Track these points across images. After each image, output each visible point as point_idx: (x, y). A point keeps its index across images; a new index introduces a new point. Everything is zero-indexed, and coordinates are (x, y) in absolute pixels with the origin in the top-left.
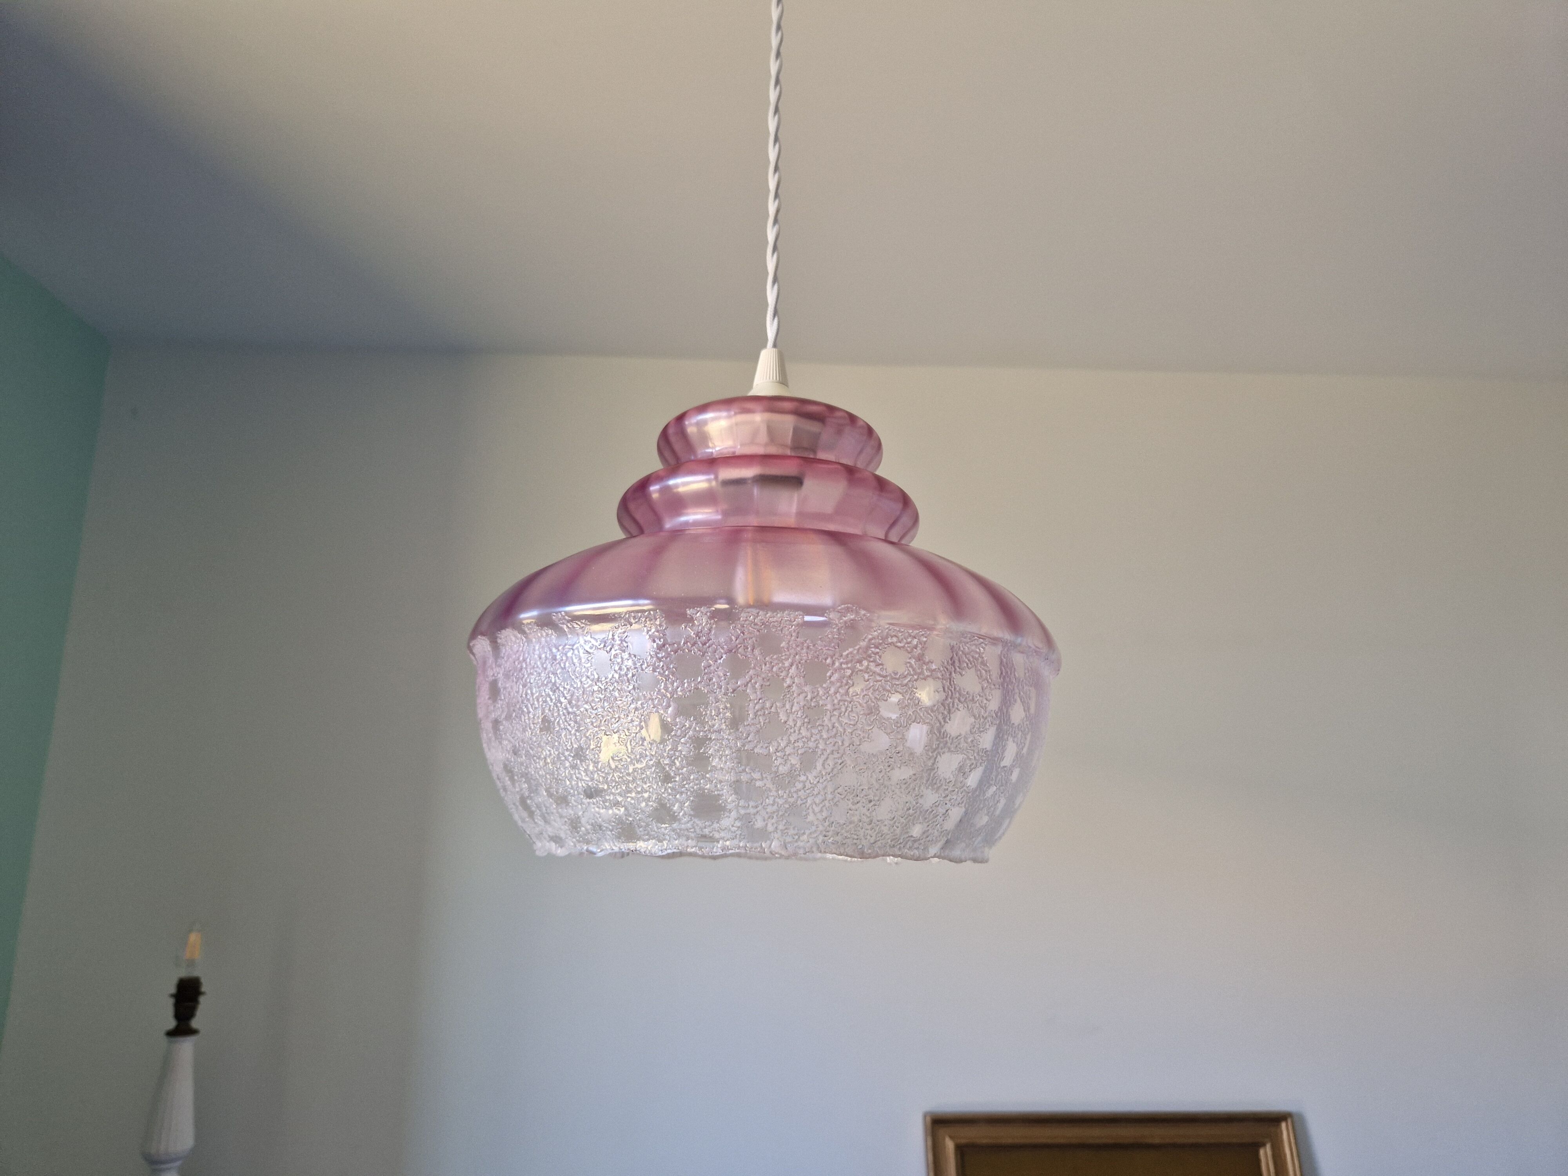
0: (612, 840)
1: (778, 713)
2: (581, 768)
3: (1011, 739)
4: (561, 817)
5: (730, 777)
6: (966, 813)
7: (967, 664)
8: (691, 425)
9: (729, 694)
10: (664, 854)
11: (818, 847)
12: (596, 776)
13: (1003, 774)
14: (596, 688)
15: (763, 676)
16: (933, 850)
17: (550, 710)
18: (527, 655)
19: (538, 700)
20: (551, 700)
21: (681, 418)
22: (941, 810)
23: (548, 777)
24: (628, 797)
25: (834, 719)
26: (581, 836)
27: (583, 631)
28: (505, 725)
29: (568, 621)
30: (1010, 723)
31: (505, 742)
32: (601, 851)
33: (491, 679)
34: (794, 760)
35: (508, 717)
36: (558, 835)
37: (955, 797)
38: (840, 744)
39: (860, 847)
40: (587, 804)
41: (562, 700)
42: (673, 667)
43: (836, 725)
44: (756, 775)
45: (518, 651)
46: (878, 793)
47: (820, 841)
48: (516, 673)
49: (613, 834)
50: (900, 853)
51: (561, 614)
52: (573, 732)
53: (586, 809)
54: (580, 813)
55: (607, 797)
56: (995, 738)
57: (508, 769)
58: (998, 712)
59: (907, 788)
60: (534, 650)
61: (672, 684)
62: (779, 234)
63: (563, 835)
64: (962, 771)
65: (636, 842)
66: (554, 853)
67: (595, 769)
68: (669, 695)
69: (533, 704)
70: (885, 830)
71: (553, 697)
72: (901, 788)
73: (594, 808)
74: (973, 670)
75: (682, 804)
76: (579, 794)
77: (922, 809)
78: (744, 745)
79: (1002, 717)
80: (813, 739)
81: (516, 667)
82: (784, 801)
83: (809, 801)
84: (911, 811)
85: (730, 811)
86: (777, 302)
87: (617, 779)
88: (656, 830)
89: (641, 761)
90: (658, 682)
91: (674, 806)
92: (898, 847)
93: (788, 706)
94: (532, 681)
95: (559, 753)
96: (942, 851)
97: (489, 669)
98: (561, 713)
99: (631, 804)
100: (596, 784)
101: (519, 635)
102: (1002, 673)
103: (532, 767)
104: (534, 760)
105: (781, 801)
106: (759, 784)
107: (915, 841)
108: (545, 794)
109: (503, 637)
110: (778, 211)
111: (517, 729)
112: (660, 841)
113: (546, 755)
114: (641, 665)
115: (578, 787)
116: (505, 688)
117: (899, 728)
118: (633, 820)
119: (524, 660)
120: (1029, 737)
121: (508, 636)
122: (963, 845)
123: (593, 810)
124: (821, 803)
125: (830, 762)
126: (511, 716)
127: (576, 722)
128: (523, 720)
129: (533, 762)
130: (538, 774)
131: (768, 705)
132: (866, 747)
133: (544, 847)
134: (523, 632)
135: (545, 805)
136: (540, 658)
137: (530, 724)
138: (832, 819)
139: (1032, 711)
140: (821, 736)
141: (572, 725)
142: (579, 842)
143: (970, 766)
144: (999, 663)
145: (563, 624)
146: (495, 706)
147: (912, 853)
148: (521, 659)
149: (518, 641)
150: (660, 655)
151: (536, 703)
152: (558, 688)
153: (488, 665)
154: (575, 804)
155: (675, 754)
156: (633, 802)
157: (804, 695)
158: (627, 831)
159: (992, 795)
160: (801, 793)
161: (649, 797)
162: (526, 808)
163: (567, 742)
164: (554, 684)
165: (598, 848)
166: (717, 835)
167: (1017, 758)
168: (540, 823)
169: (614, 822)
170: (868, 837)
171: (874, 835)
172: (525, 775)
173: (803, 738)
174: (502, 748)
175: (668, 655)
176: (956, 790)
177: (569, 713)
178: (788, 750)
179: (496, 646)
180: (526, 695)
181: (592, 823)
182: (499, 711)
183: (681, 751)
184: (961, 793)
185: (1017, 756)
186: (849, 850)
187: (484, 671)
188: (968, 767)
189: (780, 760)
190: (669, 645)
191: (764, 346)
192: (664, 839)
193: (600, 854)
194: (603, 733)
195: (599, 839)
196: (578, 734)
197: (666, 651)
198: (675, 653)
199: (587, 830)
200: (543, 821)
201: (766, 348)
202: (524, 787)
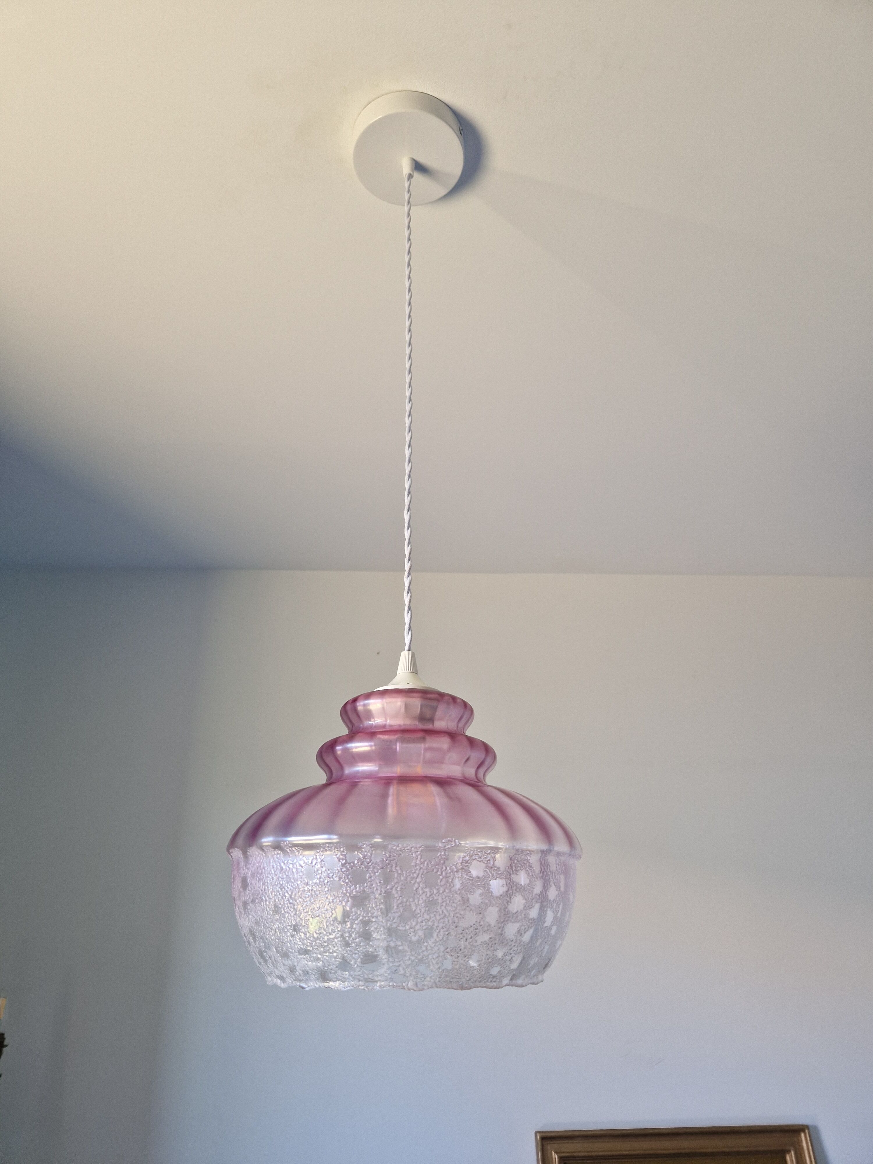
0: (315, 981)
1: (410, 905)
2: (297, 937)
3: (549, 910)
4: (284, 965)
5: (384, 944)
6: (524, 958)
7: (520, 868)
8: (360, 705)
9: (383, 894)
10: (345, 990)
11: (436, 985)
12: (305, 942)
13: (546, 932)
14: (306, 889)
15: (402, 882)
16: (506, 981)
17: (279, 901)
18: (265, 865)
19: (272, 894)
20: (280, 894)
21: (355, 700)
22: (508, 958)
23: (277, 940)
24: (324, 955)
25: (443, 908)
26: (296, 977)
27: (299, 853)
28: (251, 906)
29: (290, 847)
30: (548, 900)
31: (251, 916)
32: (308, 987)
33: (242, 875)
34: (421, 933)
35: (253, 901)
36: (282, 975)
37: (516, 949)
38: (447, 922)
39: (461, 983)
40: (300, 959)
41: (286, 894)
42: (351, 878)
43: (444, 911)
44: (399, 943)
45: (259, 862)
46: (470, 950)
47: (437, 981)
48: (258, 874)
49: (315, 977)
50: (485, 986)
51: (286, 843)
52: (292, 915)
53: (299, 961)
54: (296, 964)
55: (313, 955)
56: (540, 911)
57: (252, 933)
58: (540, 895)
59: (487, 946)
60: (270, 862)
61: (350, 887)
62: (411, 581)
63: (285, 976)
64: (520, 933)
65: (329, 983)
66: (279, 985)
67: (305, 938)
68: (348, 894)
69: (269, 896)
70: (475, 972)
71: (281, 892)
72: (483, 946)
73: (304, 961)
74: (524, 870)
75: (356, 960)
76: (295, 952)
77: (496, 958)
78: (391, 925)
79: (543, 897)
80: (431, 920)
81: (259, 871)
82: (415, 958)
83: (430, 957)
84: (490, 960)
85: (384, 964)
86: (410, 622)
87: (318, 944)
88: (341, 975)
89: (332, 934)
90: (341, 886)
91: (351, 961)
92: (483, 981)
93: (416, 901)
94: (268, 882)
95: (284, 927)
96: (511, 981)
97: (241, 869)
98: (286, 903)
99: (326, 959)
100: (306, 947)
101: (261, 853)
102: (541, 870)
103: (267, 933)
104: (269, 930)
105: (413, 958)
106: (401, 948)
107: (494, 977)
108: (275, 950)
109: (251, 852)
111: (258, 910)
112: (343, 982)
113: (276, 927)
114: (332, 876)
115: (295, 948)
116: (251, 884)
117: (480, 911)
118: (327, 970)
119: (264, 868)
120: (561, 906)
121: (254, 851)
122: (523, 976)
123: (304, 962)
124: (437, 958)
125: (442, 933)
126: (255, 901)
127: (294, 909)
128: (262, 905)
129: (268, 931)
130: (271, 938)
131: (405, 900)
132: (463, 924)
133: (272, 980)
134: (263, 850)
135: (274, 957)
136: (273, 868)
137: (266, 908)
138: (443, 968)
139: (562, 889)
140: (436, 918)
141: (292, 910)
142: (294, 980)
143: (524, 930)
144: (539, 864)
145: (287, 848)
146: (244, 893)
147: (492, 985)
148: (262, 867)
149: (260, 855)
150: (343, 870)
151: (270, 895)
152: (284, 887)
153: (241, 866)
154: (293, 958)
155: (351, 930)
156: (327, 958)
157: (425, 894)
158: (324, 976)
159: (539, 945)
160: (425, 953)
161: (337, 956)
162: (263, 957)
163: (288, 920)
164: (281, 885)
165: (306, 985)
166: (376, 979)
167: (554, 920)
169: (316, 970)
170: (466, 977)
171: (468, 975)
172: (263, 938)
173: (425, 920)
174: (249, 919)
175: (348, 870)
176: (517, 945)
177: (290, 903)
178: (417, 927)
179: (246, 856)
180: (265, 890)
181: (303, 970)
182: (247, 896)
183: (355, 929)
184: (520, 946)
185: (554, 918)
186: (454, 985)
187: (238, 869)
188: (523, 931)
189: (412, 934)
190: (348, 864)
192: (346, 981)
193: (307, 989)
194: (310, 917)
195: (307, 980)
196: (295, 916)
197: (346, 867)
198: (352, 869)
199: (299, 974)
200: (272, 966)
201: (404, 651)
202: (261, 944)
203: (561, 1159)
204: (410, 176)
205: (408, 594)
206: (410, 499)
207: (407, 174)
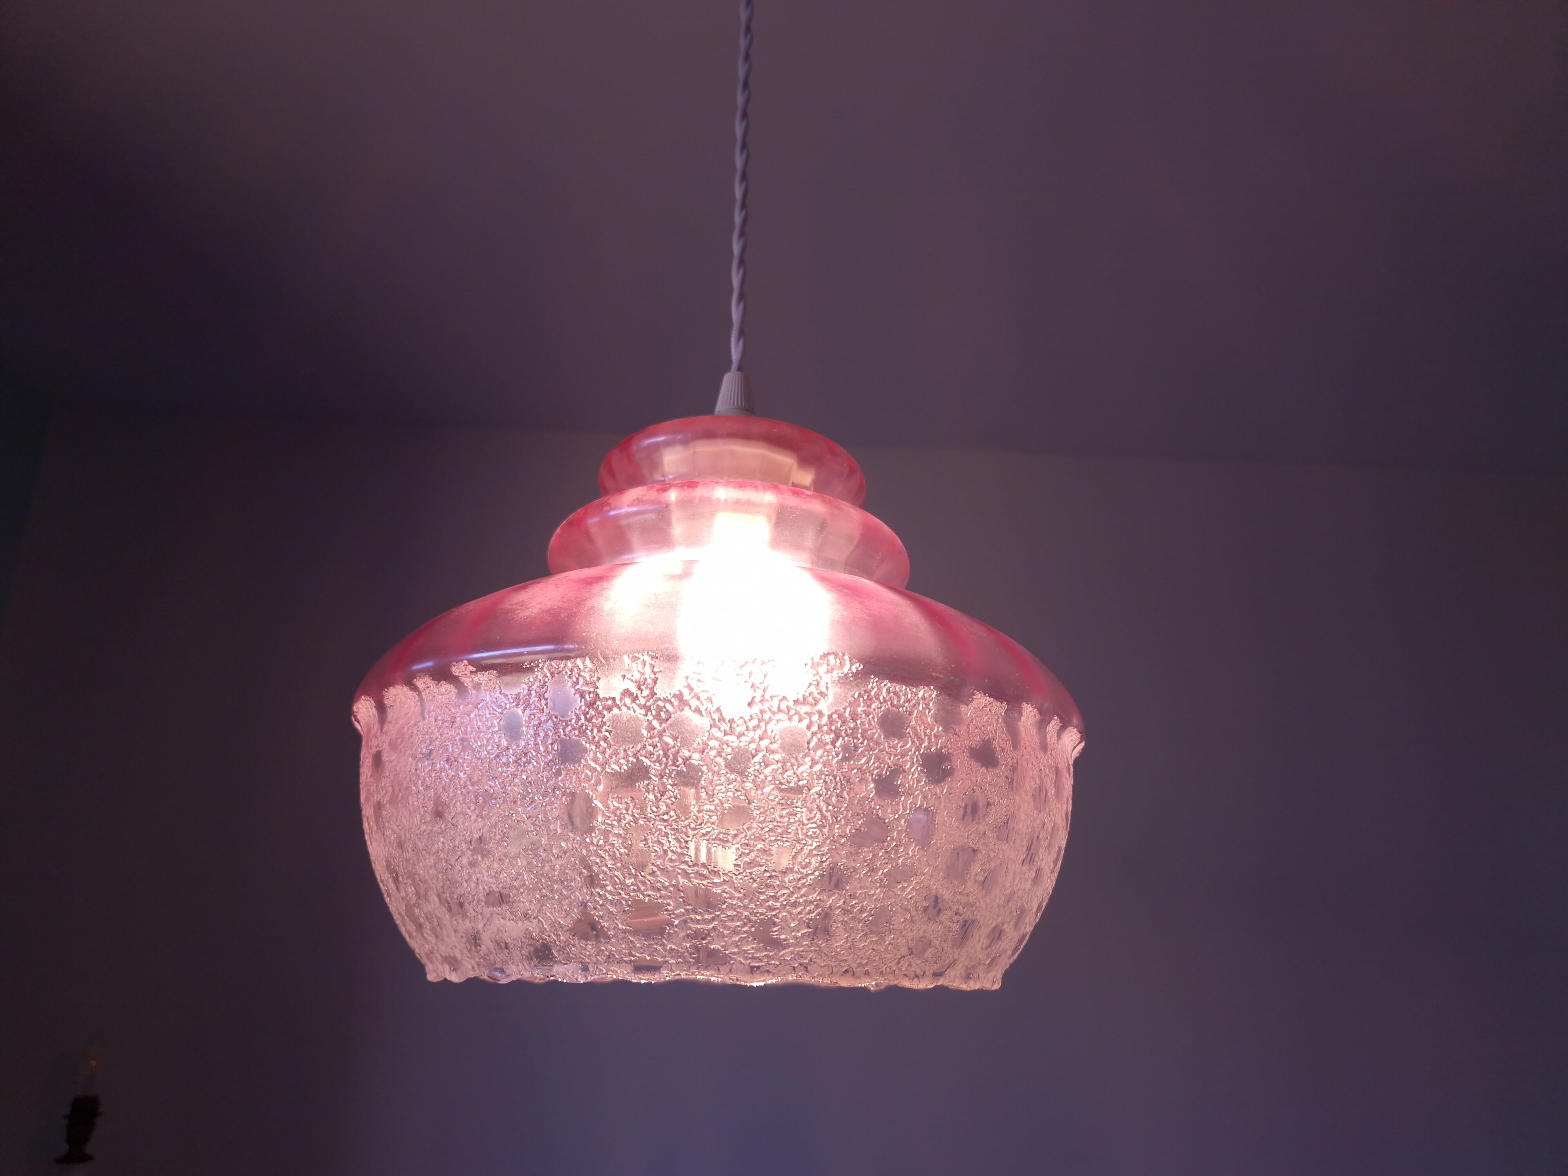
0: (521, 963)
2: (482, 866)
4: (456, 931)
8: (639, 450)
12: (500, 877)
17: (444, 788)
18: (419, 718)
19: (430, 778)
20: (448, 775)
23: (441, 878)
24: (541, 906)
28: (388, 810)
29: (472, 673)
31: (389, 832)
33: (374, 750)
35: (393, 800)
36: (452, 955)
40: (489, 915)
41: (461, 774)
42: (606, 731)
45: (406, 713)
47: (797, 964)
48: (402, 740)
52: (473, 817)
53: (489, 921)
54: (480, 926)
55: (517, 907)
61: (604, 753)
62: (747, 246)
63: (459, 956)
65: (551, 966)
66: (449, 979)
67: (501, 868)
68: (599, 769)
69: (424, 781)
71: (450, 772)
73: (498, 921)
76: (479, 900)
81: (405, 735)
86: (743, 321)
88: (578, 950)
90: (585, 750)
95: (455, 846)
97: (374, 738)
98: (459, 792)
99: (546, 916)
100: (502, 888)
101: (410, 693)
103: (421, 865)
104: (423, 855)
108: (436, 900)
109: (390, 695)
110: (744, 222)
111: (403, 815)
112: (584, 964)
113: (438, 848)
114: (564, 728)
115: (478, 891)
116: (390, 762)
118: (549, 938)
119: (416, 724)
121: (396, 694)
124: (798, 914)
126: (397, 797)
127: (477, 804)
128: (411, 803)
129: (422, 859)
130: (428, 873)
133: (436, 970)
134: (415, 688)
135: (436, 916)
137: (419, 809)
141: (472, 808)
142: (479, 964)
145: (465, 677)
146: (378, 785)
148: (411, 723)
149: (408, 701)
150: (589, 716)
151: (427, 779)
152: (457, 761)
153: (373, 732)
154: (474, 915)
155: (604, 848)
156: (548, 912)
158: (541, 952)
161: (570, 907)
163: (465, 830)
165: (503, 973)
166: (659, 958)
168: (430, 938)
169: (524, 940)
172: (411, 875)
174: (386, 839)
179: (381, 708)
180: (416, 771)
181: (496, 940)
182: (383, 791)
183: (613, 845)
187: (368, 741)
190: (603, 701)
191: (728, 369)
192: (589, 963)
193: (506, 983)
195: (505, 961)
196: (479, 820)
197: (598, 709)
198: (609, 712)
199: (488, 949)
200: (433, 935)
201: (730, 371)
202: (410, 890)
205: (738, 269)
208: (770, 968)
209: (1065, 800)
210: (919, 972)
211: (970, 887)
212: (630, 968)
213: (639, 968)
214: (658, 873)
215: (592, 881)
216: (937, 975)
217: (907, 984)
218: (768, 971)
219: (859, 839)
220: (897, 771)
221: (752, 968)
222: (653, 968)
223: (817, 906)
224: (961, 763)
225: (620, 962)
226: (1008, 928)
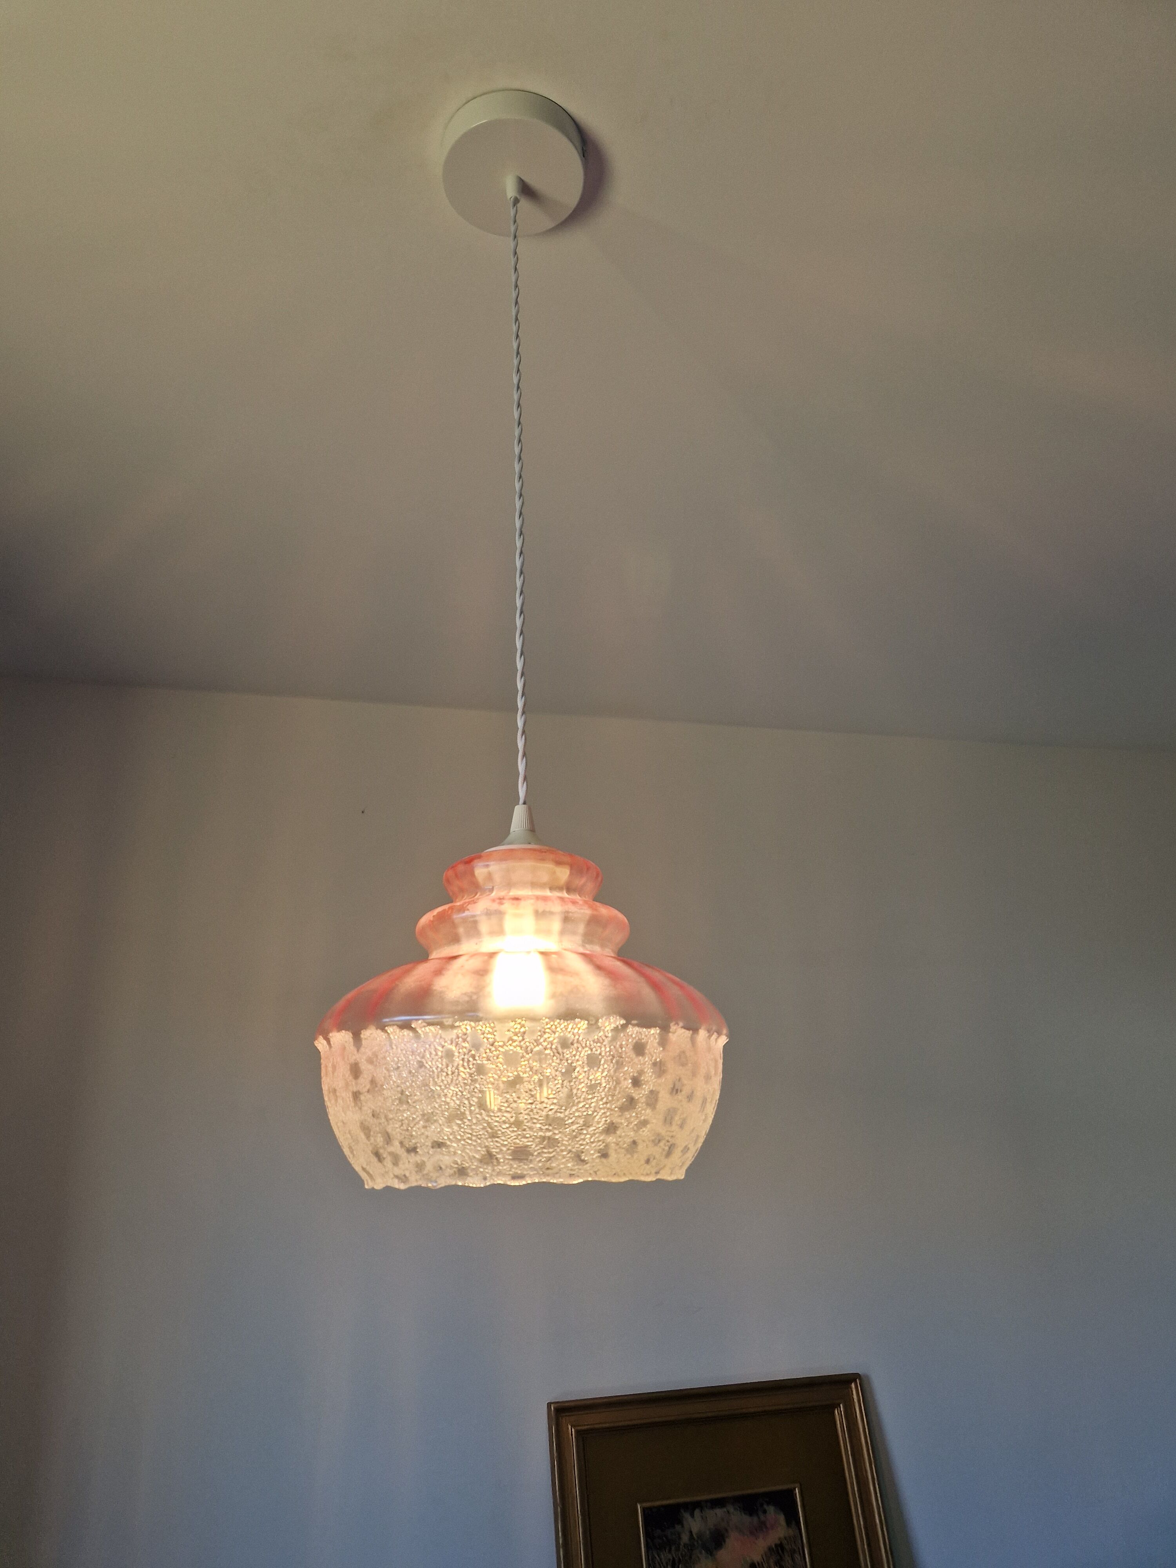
0: (448, 1178)
2: (430, 1129)
5: (538, 1134)
17: (406, 1088)
23: (403, 1133)
26: (423, 1175)
28: (366, 1096)
33: (352, 1062)
35: (370, 1091)
40: (432, 1153)
44: (556, 1132)
48: (377, 1058)
49: (450, 1173)
51: (419, 1021)
53: (431, 1156)
55: (450, 1149)
65: (465, 1179)
73: (438, 1156)
76: (426, 1146)
78: (548, 1112)
80: (592, 1106)
81: (379, 1056)
82: (571, 1148)
83: (588, 1146)
88: (483, 1171)
89: (477, 1124)
93: (577, 1084)
95: (414, 1118)
97: (350, 1055)
98: (416, 1090)
99: (467, 1153)
100: (441, 1140)
101: (382, 1034)
105: (569, 1148)
106: (557, 1137)
108: (399, 1145)
109: (366, 1033)
112: (484, 1178)
113: (404, 1118)
116: (368, 1070)
121: (371, 1033)
126: (373, 1090)
129: (391, 1123)
134: (385, 1032)
135: (396, 1153)
140: (597, 1104)
142: (421, 1179)
145: (419, 1028)
146: (357, 1082)
148: (384, 1050)
154: (422, 1153)
158: (461, 1172)
160: (583, 1142)
166: (525, 1173)
169: (451, 1165)
174: (362, 1112)
182: (361, 1085)
190: (498, 1043)
195: (438, 1177)
197: (495, 1047)
201: (518, 804)
203: (577, 1432)
204: (516, 201)
205: (522, 737)
206: (522, 620)
207: (513, 198)
208: (579, 1174)
209: (719, 1074)
210: (649, 1173)
211: (674, 1127)
212: (509, 1177)
213: (515, 1177)
214: (527, 1129)
215: (494, 1136)
216: (657, 1173)
217: (643, 1179)
218: (578, 1176)
219: (623, 1109)
220: (641, 1072)
221: (570, 1175)
222: (521, 1177)
223: (603, 1143)
224: (671, 1066)
225: (505, 1174)
226: (691, 1146)
